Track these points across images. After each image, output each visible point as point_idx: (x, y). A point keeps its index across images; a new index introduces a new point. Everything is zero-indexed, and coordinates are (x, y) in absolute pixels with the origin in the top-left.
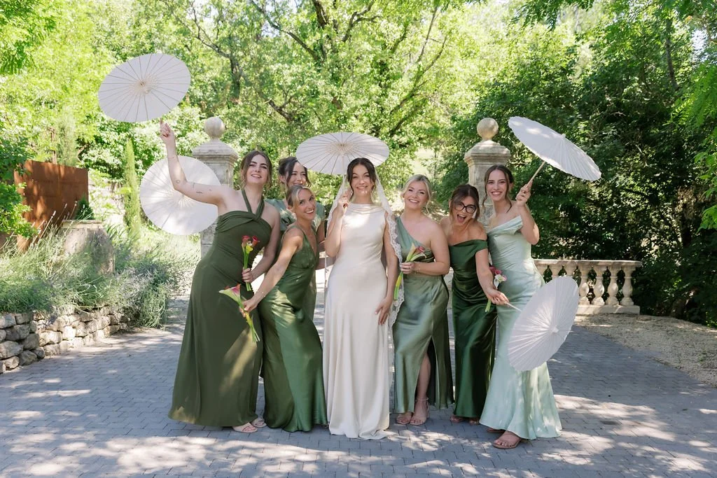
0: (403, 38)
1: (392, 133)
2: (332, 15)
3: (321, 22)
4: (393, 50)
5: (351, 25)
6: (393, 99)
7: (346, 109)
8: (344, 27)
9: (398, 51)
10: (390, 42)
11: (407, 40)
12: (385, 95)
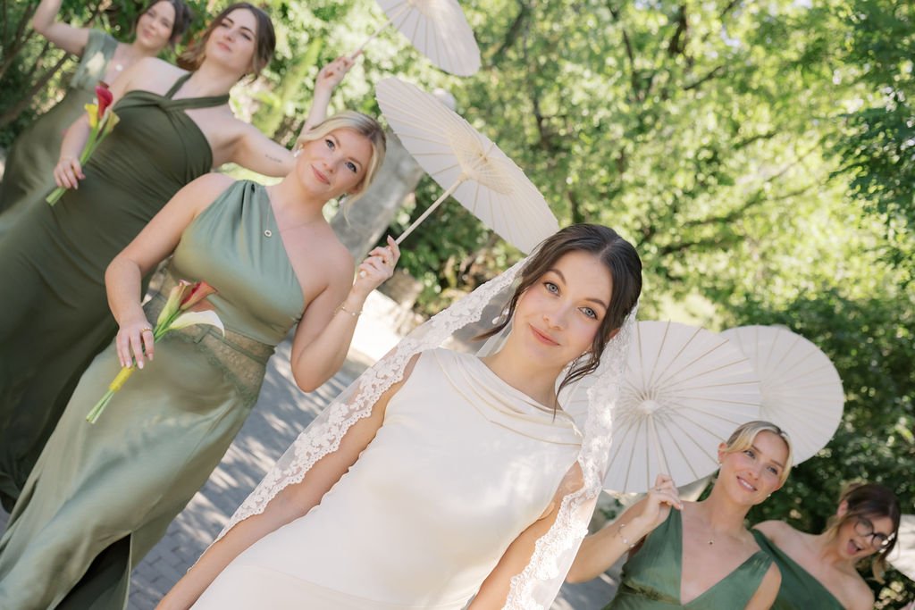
0: (769, 136)
1: (667, 250)
2: (695, 48)
3: (675, 48)
4: (746, 143)
5: (710, 76)
6: (702, 208)
7: (628, 177)
8: (697, 72)
9: (750, 148)
10: (747, 130)
11: (773, 143)
12: (692, 195)
